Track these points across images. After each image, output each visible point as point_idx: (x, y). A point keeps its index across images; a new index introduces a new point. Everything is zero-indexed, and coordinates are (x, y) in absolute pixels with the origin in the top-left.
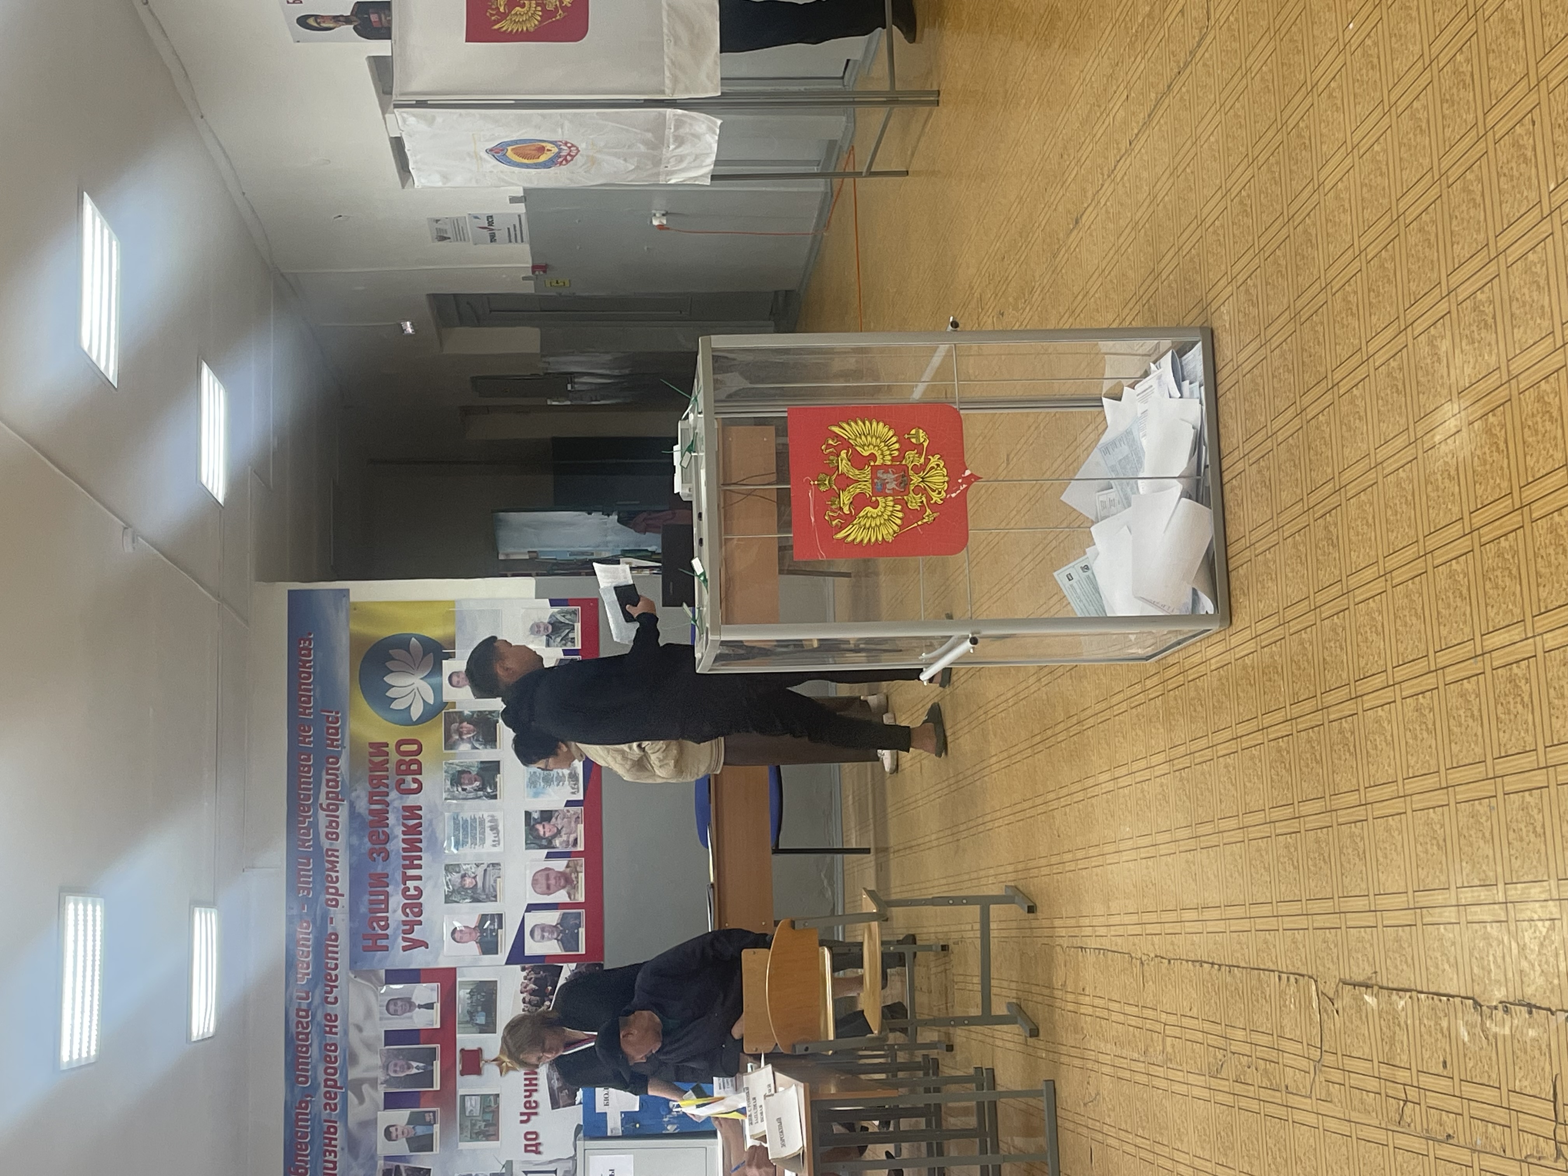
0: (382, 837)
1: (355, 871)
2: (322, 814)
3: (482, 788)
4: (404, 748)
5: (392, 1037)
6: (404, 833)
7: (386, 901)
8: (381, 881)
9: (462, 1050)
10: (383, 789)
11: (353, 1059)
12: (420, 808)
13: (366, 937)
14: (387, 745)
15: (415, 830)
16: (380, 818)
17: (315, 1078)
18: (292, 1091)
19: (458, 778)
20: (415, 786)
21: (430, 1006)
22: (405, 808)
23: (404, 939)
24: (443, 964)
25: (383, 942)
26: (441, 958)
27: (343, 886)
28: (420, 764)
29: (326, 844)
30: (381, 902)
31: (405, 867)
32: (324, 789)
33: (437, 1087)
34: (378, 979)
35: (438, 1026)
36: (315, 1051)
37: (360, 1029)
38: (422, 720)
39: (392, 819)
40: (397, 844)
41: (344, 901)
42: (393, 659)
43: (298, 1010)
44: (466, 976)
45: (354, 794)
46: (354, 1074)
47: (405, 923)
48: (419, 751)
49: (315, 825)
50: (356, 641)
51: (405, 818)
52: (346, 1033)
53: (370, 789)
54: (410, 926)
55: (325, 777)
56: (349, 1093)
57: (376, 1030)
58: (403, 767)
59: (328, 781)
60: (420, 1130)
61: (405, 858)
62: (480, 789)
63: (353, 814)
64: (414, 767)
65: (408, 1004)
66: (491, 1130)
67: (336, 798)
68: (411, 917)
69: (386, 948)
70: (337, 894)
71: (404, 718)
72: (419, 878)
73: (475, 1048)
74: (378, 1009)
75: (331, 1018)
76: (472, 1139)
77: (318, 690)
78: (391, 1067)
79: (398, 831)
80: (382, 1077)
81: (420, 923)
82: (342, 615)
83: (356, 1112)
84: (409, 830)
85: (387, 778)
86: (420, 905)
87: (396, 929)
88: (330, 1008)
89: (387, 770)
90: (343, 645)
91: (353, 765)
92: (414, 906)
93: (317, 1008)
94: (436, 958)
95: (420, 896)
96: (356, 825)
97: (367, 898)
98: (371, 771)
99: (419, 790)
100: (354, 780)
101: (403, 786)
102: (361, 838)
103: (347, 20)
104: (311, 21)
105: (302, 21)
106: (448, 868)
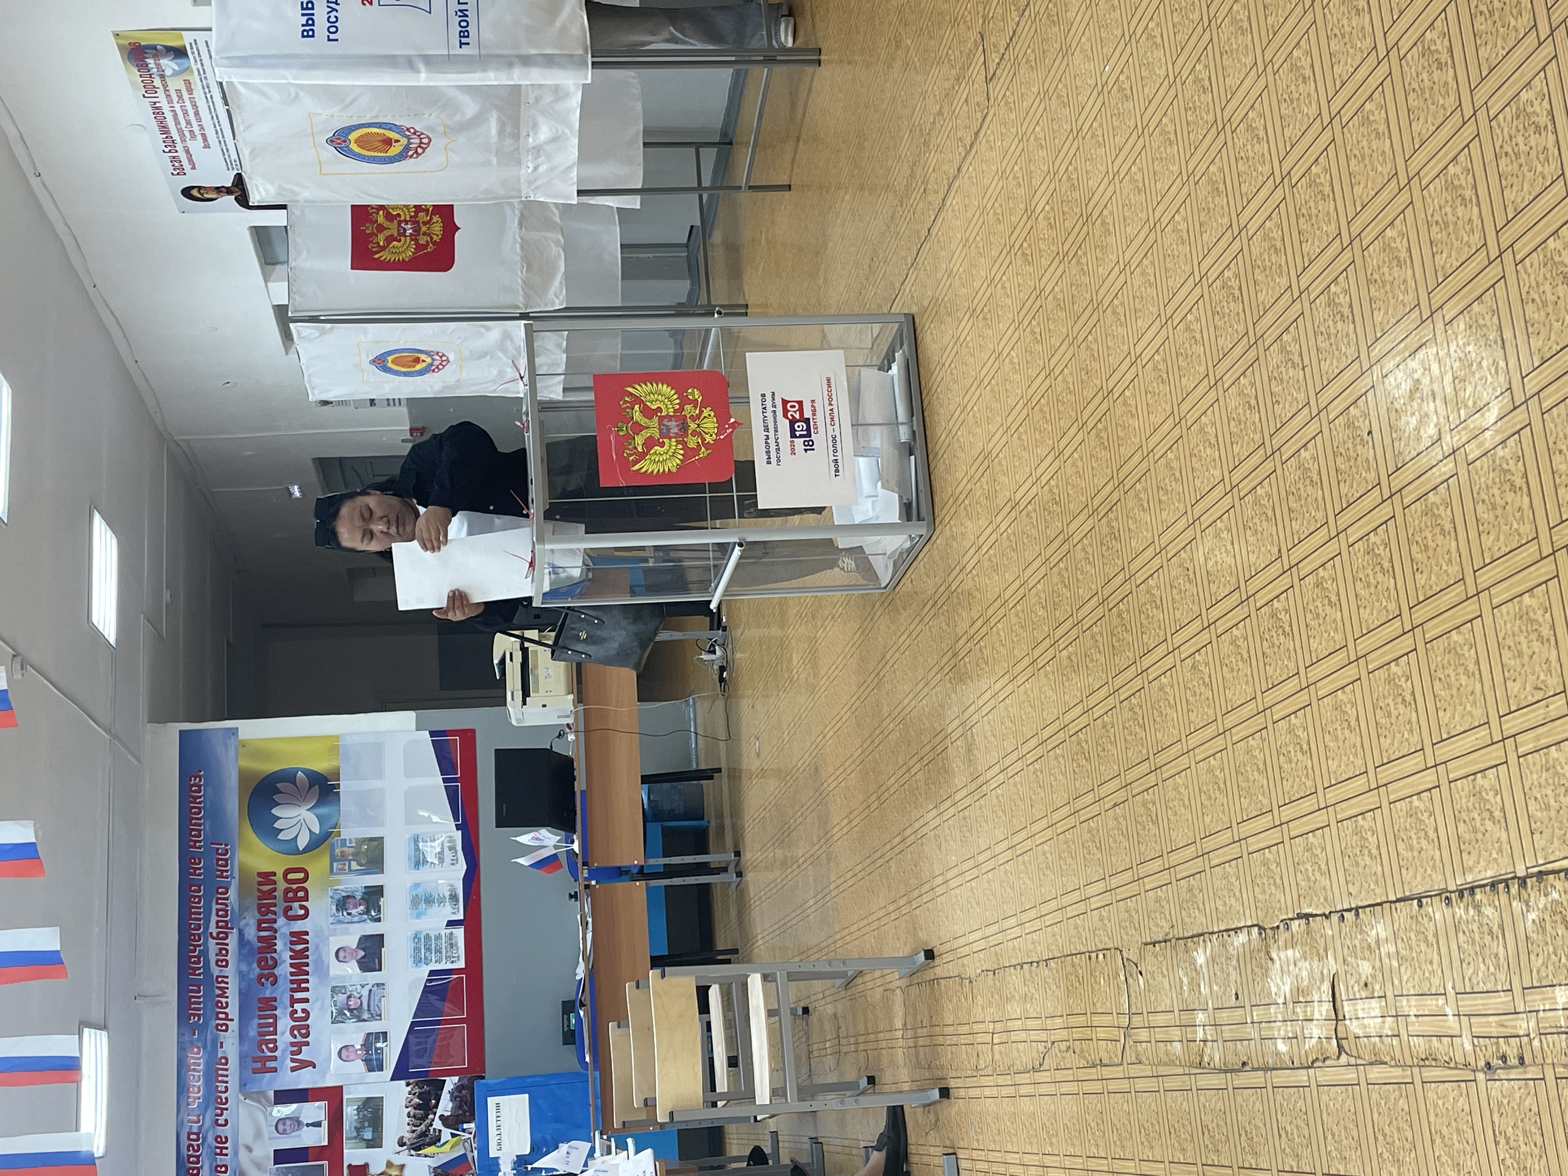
0: (270, 962)
1: (244, 996)
2: (212, 942)
3: (367, 912)
4: (291, 876)
5: (281, 1156)
6: (291, 958)
7: (274, 1025)
8: (269, 1004)
9: (350, 1166)
10: (271, 916)
12: (307, 933)
13: (256, 1060)
14: (274, 874)
15: (302, 954)
16: (268, 944)
19: (343, 903)
20: (302, 912)
21: (318, 1124)
22: (292, 934)
23: (293, 1060)
24: (330, 1082)
25: (272, 1064)
26: (328, 1076)
27: (233, 1011)
28: (306, 891)
29: (216, 971)
30: (269, 1025)
31: (293, 990)
32: (214, 918)
34: (268, 1101)
35: (326, 1143)
36: (206, 1174)
37: (249, 1149)
38: (308, 849)
39: (280, 945)
40: (284, 969)
41: (233, 1026)
42: (281, 792)
43: (189, 1134)
44: (353, 1095)
45: (243, 922)
47: (293, 1044)
48: (306, 879)
49: (205, 953)
50: (244, 776)
51: (292, 943)
52: (236, 1154)
53: (258, 916)
54: (298, 1047)
55: (215, 907)
57: (265, 1150)
58: (290, 895)
59: (218, 910)
61: (292, 982)
62: (364, 913)
63: (242, 942)
64: (301, 894)
65: (296, 1122)
67: (225, 927)
68: (299, 1039)
69: (275, 1070)
70: (227, 1019)
71: (291, 848)
72: (307, 1000)
73: (362, 1163)
74: (268, 1130)
75: (221, 1140)
77: (208, 824)
79: (286, 956)
81: (307, 1044)
82: (232, 752)
84: (297, 954)
85: (275, 905)
86: (308, 1026)
87: (284, 1051)
88: (220, 1131)
89: (275, 898)
90: (233, 781)
91: (241, 894)
92: (302, 1028)
93: (207, 1131)
94: (324, 1076)
95: (307, 1018)
96: (245, 952)
97: (256, 1021)
98: (260, 898)
99: (306, 916)
100: (243, 909)
101: (290, 913)
102: (250, 964)
103: (228, 191)
104: (195, 193)
105: (187, 192)
106: (335, 990)
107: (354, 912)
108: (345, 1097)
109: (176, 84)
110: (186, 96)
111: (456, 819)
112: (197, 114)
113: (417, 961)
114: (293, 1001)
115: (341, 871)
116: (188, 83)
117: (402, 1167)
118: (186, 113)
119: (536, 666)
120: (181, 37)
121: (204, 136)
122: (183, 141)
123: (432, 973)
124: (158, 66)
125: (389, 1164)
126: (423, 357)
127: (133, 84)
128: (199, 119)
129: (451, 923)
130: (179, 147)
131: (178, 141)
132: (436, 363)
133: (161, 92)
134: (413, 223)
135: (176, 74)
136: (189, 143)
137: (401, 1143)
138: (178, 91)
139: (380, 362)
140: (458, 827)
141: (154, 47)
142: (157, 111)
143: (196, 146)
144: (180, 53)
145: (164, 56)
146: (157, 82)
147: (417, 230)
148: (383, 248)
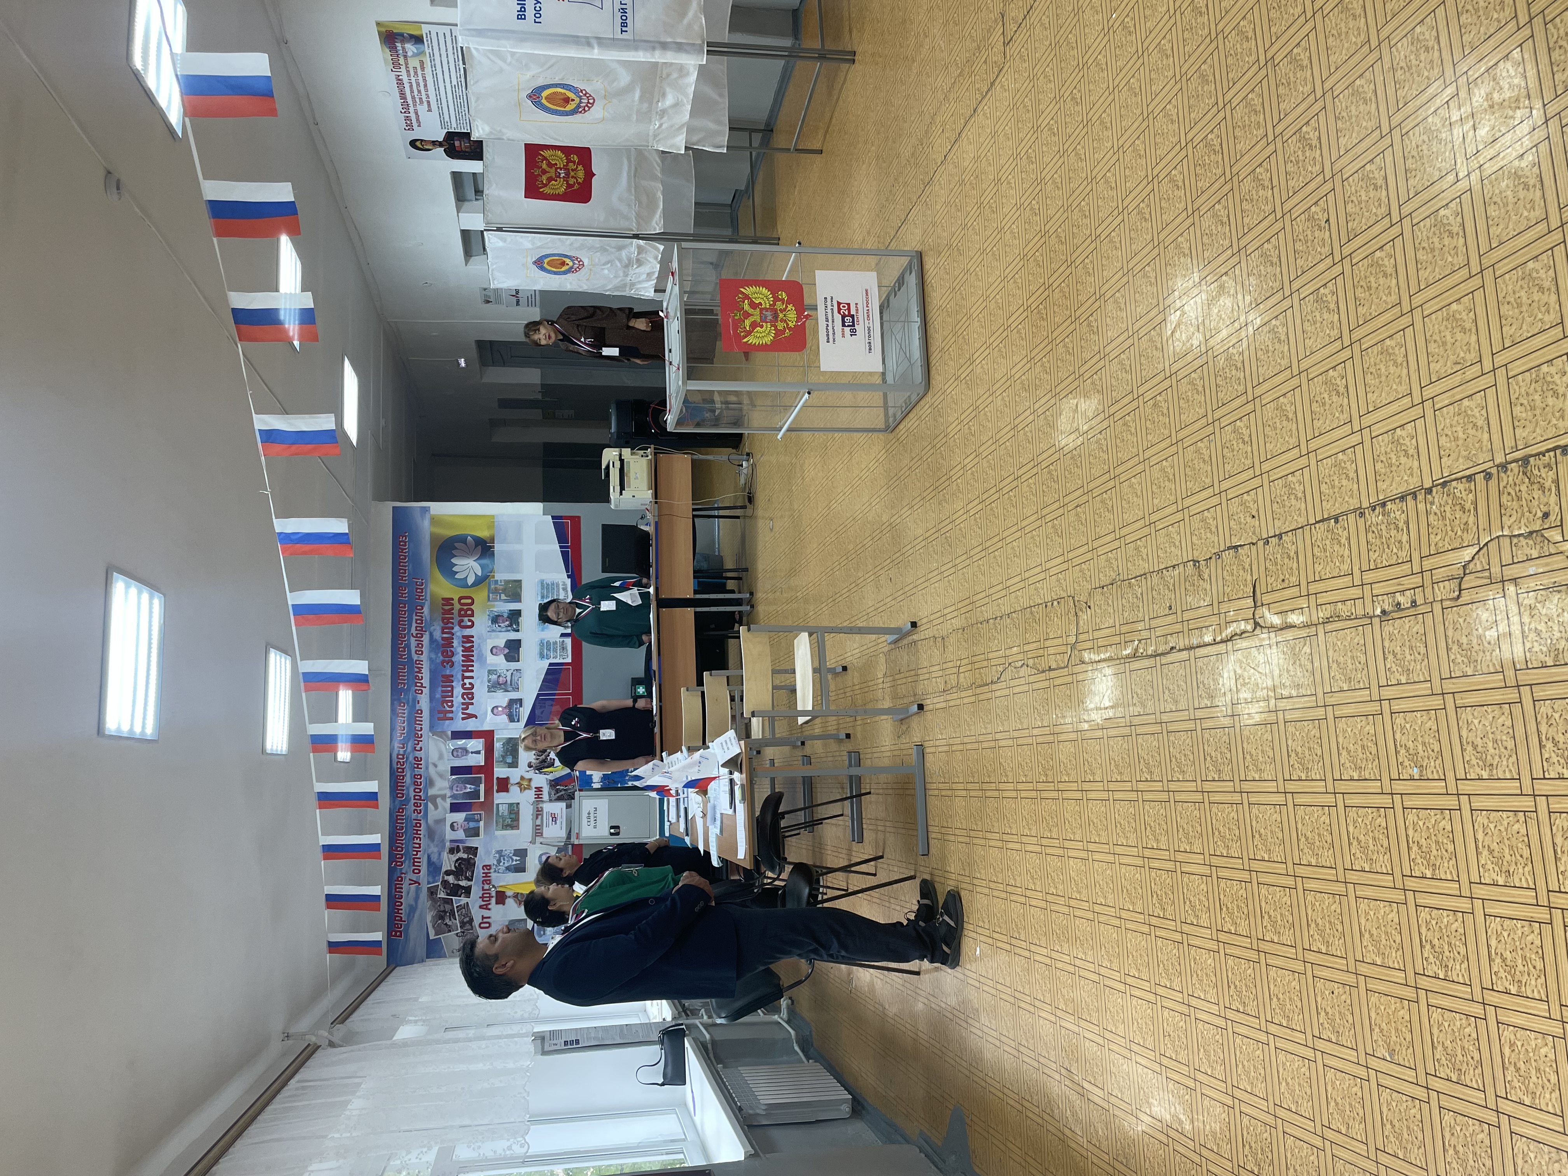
0: (450, 653)
1: (433, 673)
2: (413, 640)
3: (511, 625)
4: (463, 601)
5: (455, 771)
6: (463, 651)
7: (452, 691)
8: (449, 679)
9: (498, 778)
10: (450, 625)
11: (431, 783)
12: (473, 637)
13: (440, 712)
14: (452, 599)
15: (470, 649)
16: (448, 642)
17: (408, 794)
18: (394, 802)
19: (495, 619)
20: (470, 624)
21: (478, 752)
22: (464, 637)
23: (463, 713)
24: (486, 728)
25: (450, 715)
26: (485, 724)
27: (426, 682)
28: (473, 611)
29: (415, 657)
30: (449, 691)
31: (463, 671)
32: (414, 625)
33: (482, 799)
34: (447, 736)
35: (483, 764)
36: (408, 779)
37: (435, 766)
38: (474, 585)
39: (456, 643)
40: (458, 658)
41: (426, 691)
42: (457, 549)
43: (398, 755)
45: (432, 628)
46: (432, 792)
47: (463, 704)
48: (472, 603)
49: (408, 646)
50: (434, 537)
51: (463, 642)
52: (427, 768)
53: (442, 625)
54: (466, 706)
55: (415, 618)
56: (429, 804)
57: (445, 766)
58: (463, 612)
59: (417, 620)
60: (472, 825)
61: (463, 666)
62: (509, 626)
63: (432, 640)
64: (469, 612)
65: (465, 751)
66: (515, 823)
67: (421, 630)
68: (467, 701)
69: (452, 719)
70: (422, 686)
71: (463, 583)
72: (472, 678)
73: (505, 776)
74: (447, 755)
75: (418, 760)
76: (503, 829)
77: (411, 566)
78: (455, 788)
79: (460, 650)
80: (449, 793)
81: (472, 704)
82: (426, 522)
83: (433, 814)
84: (466, 649)
85: (453, 618)
86: (473, 693)
87: (457, 707)
88: (417, 754)
89: (453, 614)
90: (427, 538)
91: (432, 611)
92: (469, 694)
93: (409, 754)
94: (482, 724)
95: (473, 688)
96: (434, 646)
97: (440, 689)
98: (443, 614)
99: (472, 626)
100: (432, 620)
101: (462, 624)
102: (437, 654)
103: (440, 144)
104: (418, 144)
105: (413, 143)
106: (490, 672)
107: (502, 625)
108: (496, 737)
109: (414, 63)
110: (420, 72)
111: (567, 571)
112: (425, 86)
113: (542, 656)
114: (464, 678)
115: (495, 600)
116: (422, 63)
117: (530, 780)
118: (418, 85)
119: (629, 471)
120: (421, 29)
121: (428, 102)
122: (415, 105)
123: (551, 664)
124: (403, 48)
125: (522, 778)
126: (567, 261)
127: (385, 60)
128: (427, 90)
129: (563, 635)
130: (412, 109)
131: (411, 105)
132: (576, 266)
133: (403, 68)
134: (565, 169)
135: (415, 55)
136: (419, 107)
137: (530, 766)
138: (415, 68)
139: (539, 263)
140: (569, 576)
141: (402, 35)
142: (400, 82)
143: (422, 109)
144: (418, 40)
145: (408, 42)
146: (402, 61)
147: (567, 174)
148: (545, 185)
